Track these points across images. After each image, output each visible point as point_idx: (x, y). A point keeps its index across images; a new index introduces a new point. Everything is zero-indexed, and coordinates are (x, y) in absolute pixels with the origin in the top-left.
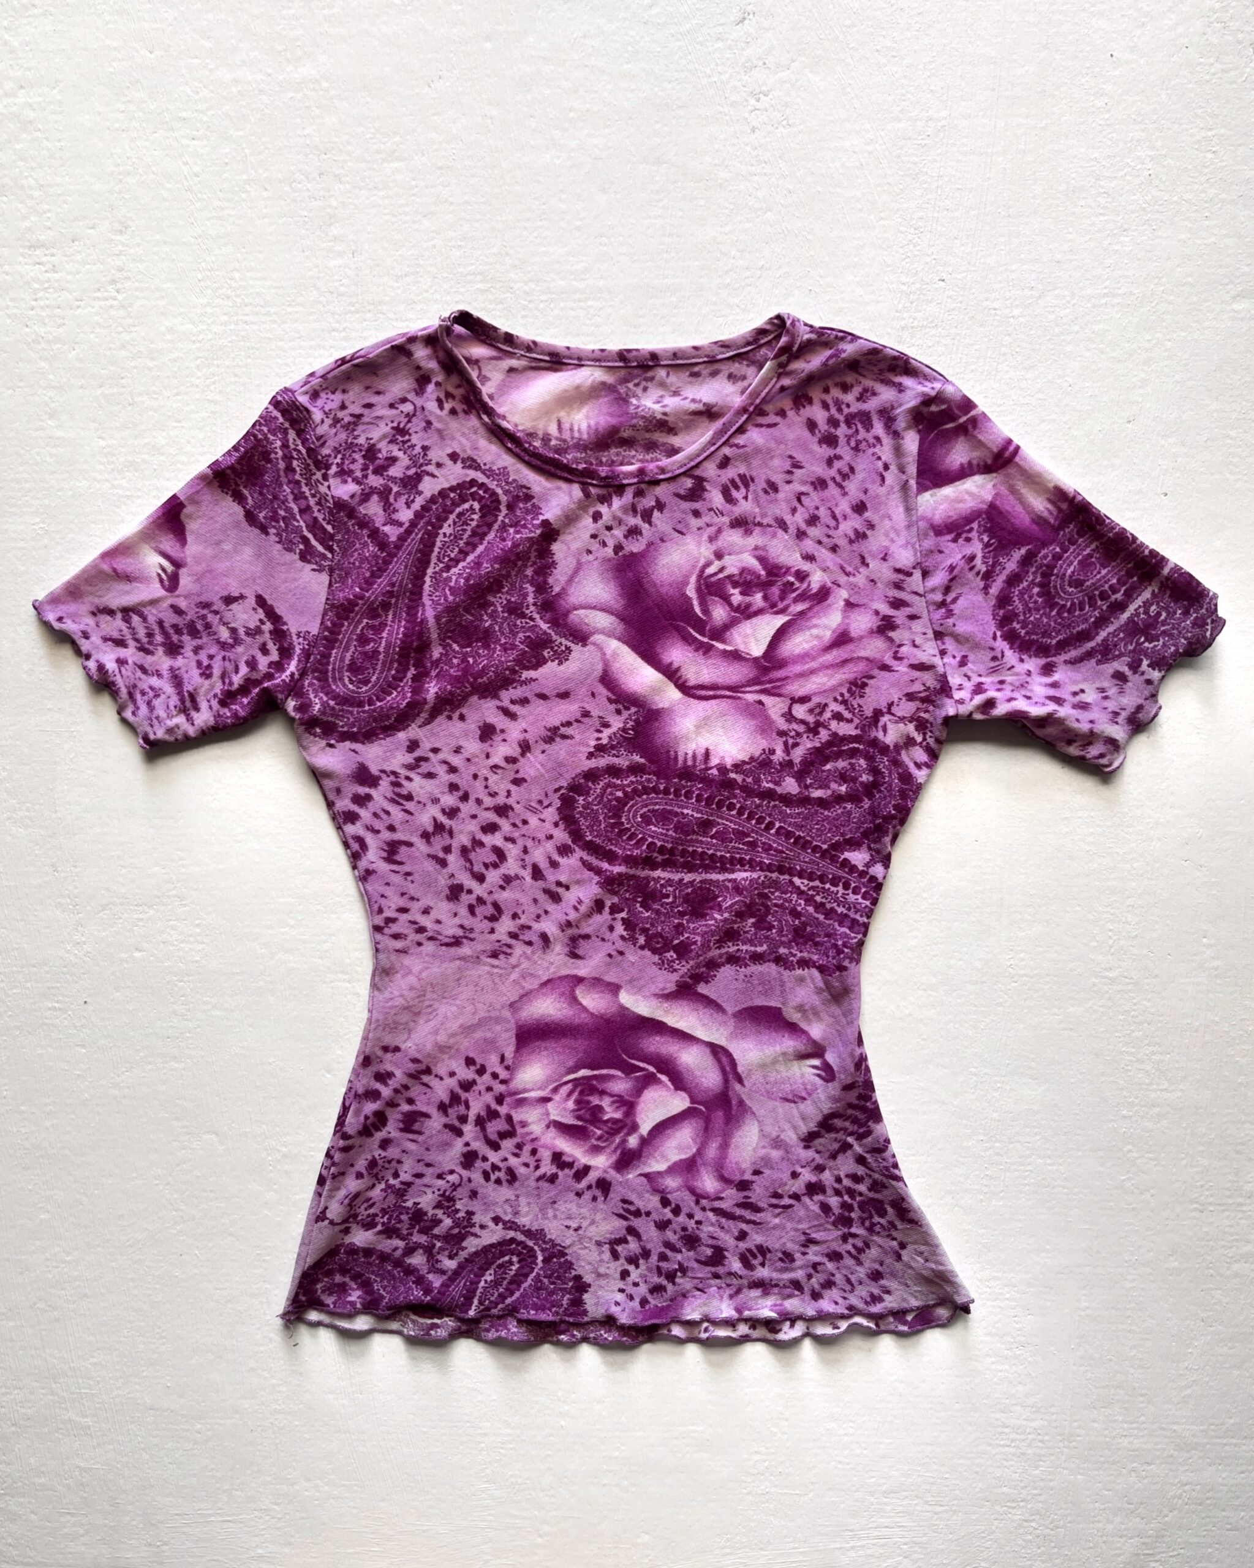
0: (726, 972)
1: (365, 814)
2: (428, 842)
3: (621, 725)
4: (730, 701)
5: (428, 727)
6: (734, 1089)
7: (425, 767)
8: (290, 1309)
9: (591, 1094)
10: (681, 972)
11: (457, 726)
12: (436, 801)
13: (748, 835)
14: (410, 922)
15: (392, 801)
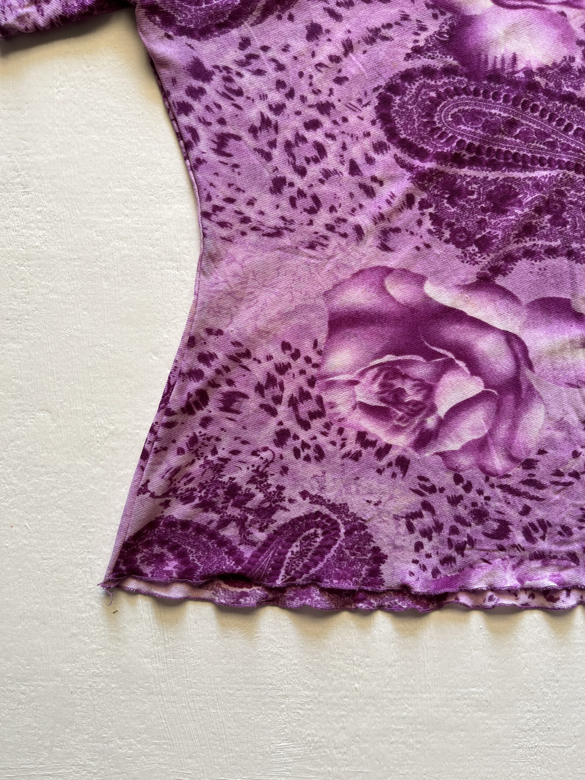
0: (523, 265)
1: (198, 106)
2: (255, 137)
3: (437, 29)
4: (537, 11)
5: (259, 26)
6: (524, 375)
7: (255, 65)
8: (111, 577)
9: (395, 378)
10: (482, 265)
11: (285, 26)
12: (263, 97)
13: (549, 136)
14: (236, 212)
15: (224, 95)
